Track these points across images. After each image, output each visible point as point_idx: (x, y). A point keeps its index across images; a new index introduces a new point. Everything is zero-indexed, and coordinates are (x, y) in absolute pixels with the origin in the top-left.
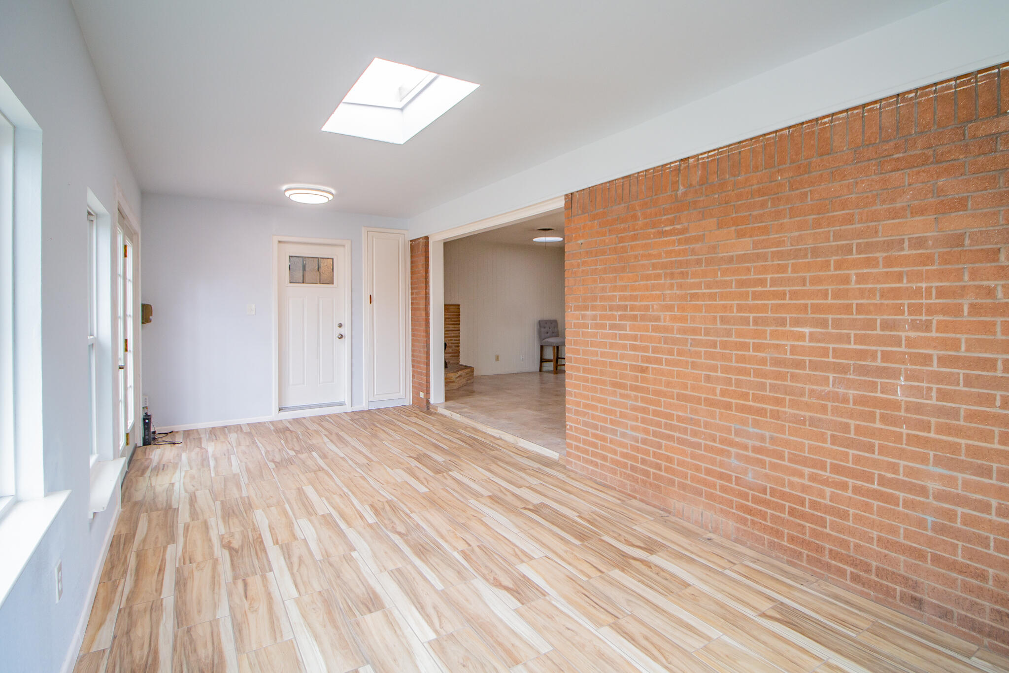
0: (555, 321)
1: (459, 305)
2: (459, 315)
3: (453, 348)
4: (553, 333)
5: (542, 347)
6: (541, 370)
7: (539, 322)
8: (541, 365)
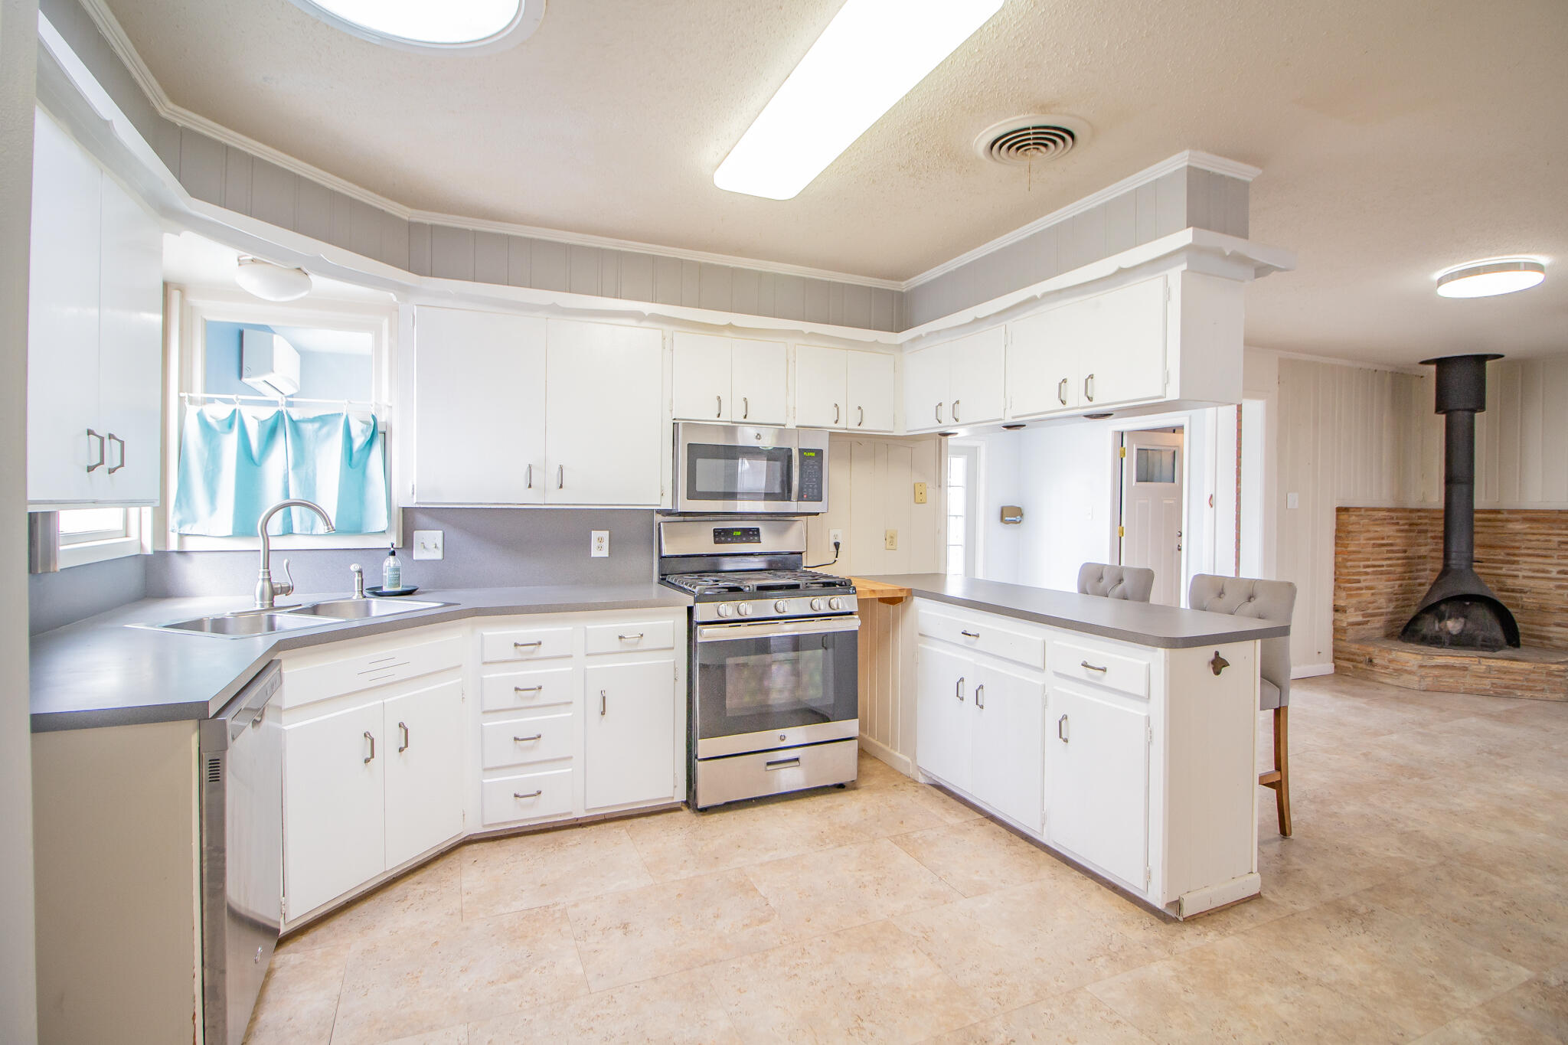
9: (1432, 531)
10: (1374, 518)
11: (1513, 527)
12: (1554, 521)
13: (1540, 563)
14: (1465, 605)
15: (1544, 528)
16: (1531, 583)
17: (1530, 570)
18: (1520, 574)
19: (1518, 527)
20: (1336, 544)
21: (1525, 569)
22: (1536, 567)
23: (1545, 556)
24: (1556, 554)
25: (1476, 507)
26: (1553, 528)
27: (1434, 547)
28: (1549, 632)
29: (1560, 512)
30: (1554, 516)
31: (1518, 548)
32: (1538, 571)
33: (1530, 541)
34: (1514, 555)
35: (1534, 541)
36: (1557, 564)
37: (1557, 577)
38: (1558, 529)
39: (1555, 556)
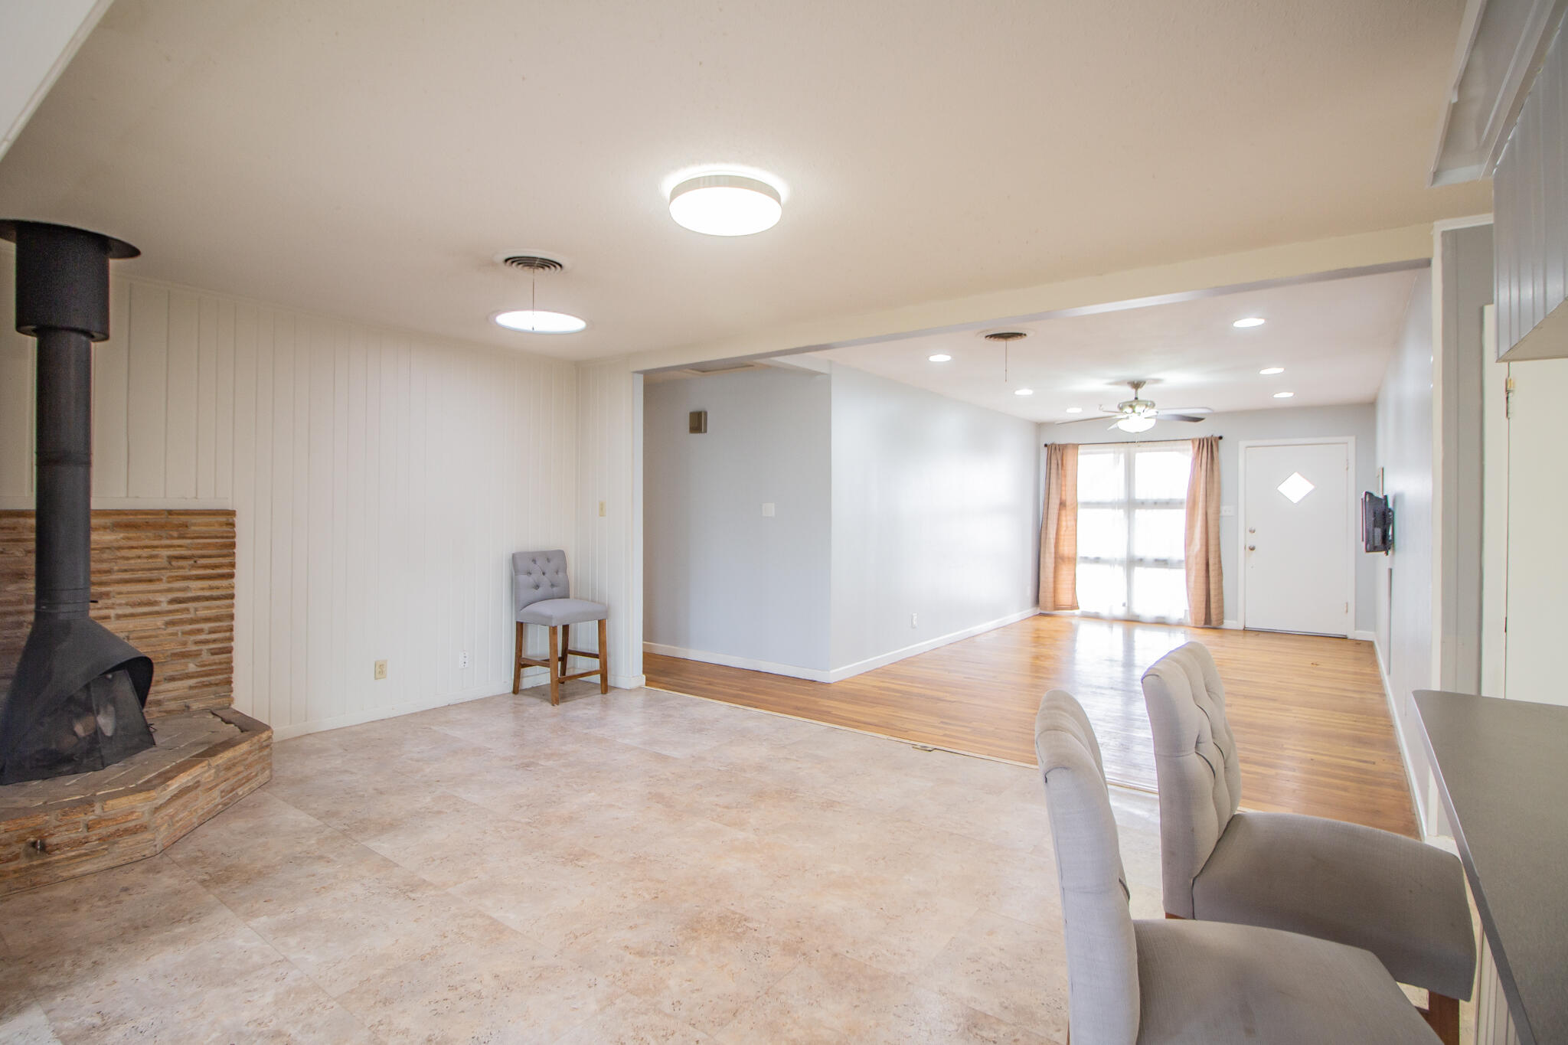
0: (561, 555)
1: (232, 513)
2: (233, 545)
3: (206, 657)
4: (553, 586)
5: (520, 627)
6: (516, 690)
7: (514, 556)
8: (518, 677)
12: (162, 527)
13: (142, 592)
15: (148, 538)
16: (129, 624)
17: (127, 604)
18: (112, 613)
21: (119, 604)
22: (136, 598)
23: (150, 581)
24: (167, 574)
25: (92, 506)
26: (161, 538)
28: (158, 692)
29: (170, 512)
30: (162, 519)
31: (109, 572)
32: (141, 604)
33: (128, 559)
35: (132, 558)
36: (170, 590)
37: (167, 609)
38: (167, 538)
39: (164, 579)
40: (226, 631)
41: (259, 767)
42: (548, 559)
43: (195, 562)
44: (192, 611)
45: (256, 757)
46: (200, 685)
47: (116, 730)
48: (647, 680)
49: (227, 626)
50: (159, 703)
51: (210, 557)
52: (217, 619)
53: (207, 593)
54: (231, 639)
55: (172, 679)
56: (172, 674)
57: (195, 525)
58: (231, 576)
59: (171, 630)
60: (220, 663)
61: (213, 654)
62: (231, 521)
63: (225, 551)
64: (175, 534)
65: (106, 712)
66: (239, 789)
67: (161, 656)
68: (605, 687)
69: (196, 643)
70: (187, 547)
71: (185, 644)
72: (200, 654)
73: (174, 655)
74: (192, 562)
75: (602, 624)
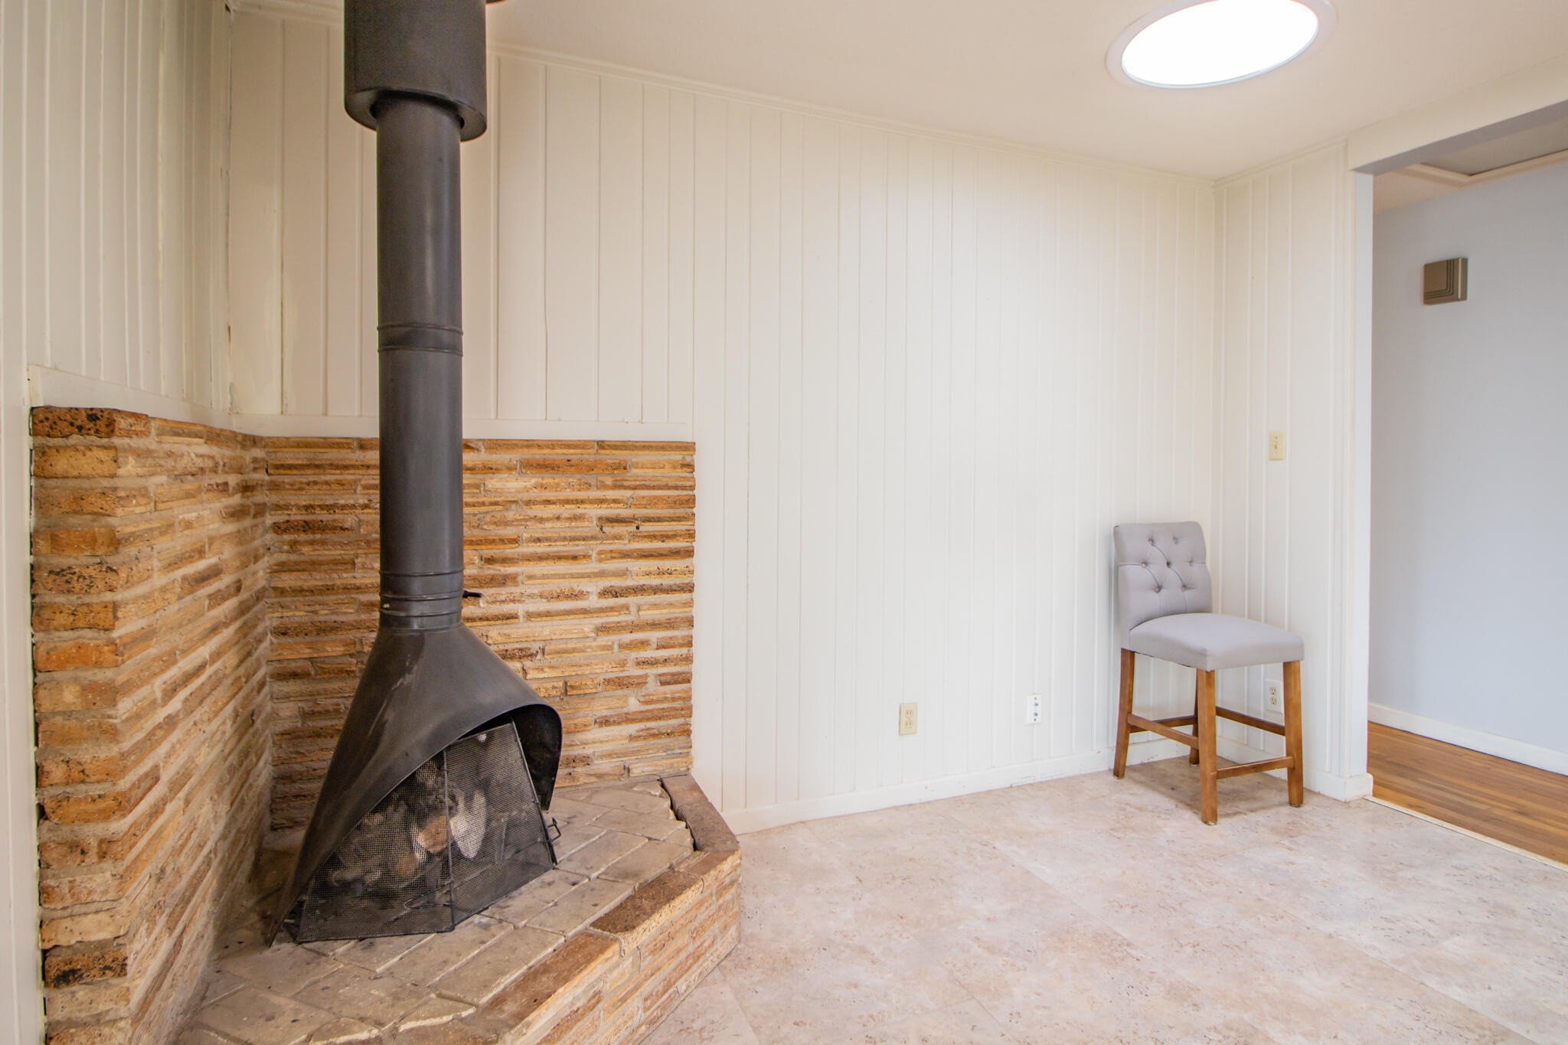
0: (1195, 531)
1: (691, 448)
2: (691, 501)
3: (653, 688)
4: (1185, 587)
5: (1128, 658)
6: (1119, 771)
7: (1117, 532)
8: (1122, 747)
9: (278, 507)
10: (181, 464)
11: (499, 485)
12: (591, 468)
13: (563, 576)
14: (478, 743)
15: (570, 486)
16: (544, 629)
17: (541, 596)
18: (520, 609)
19: (512, 485)
20: (38, 611)
21: (530, 596)
22: (554, 586)
23: (574, 558)
24: (594, 548)
25: (468, 433)
26: (588, 486)
27: (284, 557)
28: (585, 743)
29: (601, 445)
30: (589, 456)
31: (515, 541)
32: (558, 597)
33: (541, 520)
34: (505, 561)
35: (548, 520)
36: (601, 574)
37: (598, 606)
38: (598, 488)
39: (594, 555)
40: (681, 646)
41: (716, 927)
42: (1174, 538)
43: (638, 528)
44: (633, 609)
45: (714, 907)
46: (644, 733)
47: (487, 839)
48: (1375, 783)
49: (684, 638)
50: (586, 760)
51: (659, 520)
52: (670, 624)
53: (655, 581)
54: (688, 659)
55: (605, 722)
56: (605, 713)
57: (636, 466)
58: (689, 553)
59: (604, 639)
60: (674, 699)
61: (663, 683)
62: (688, 459)
63: (680, 511)
64: (609, 481)
65: (469, 808)
66: (678, 984)
67: (589, 682)
68: (1297, 791)
69: (641, 663)
70: (627, 504)
71: (623, 664)
72: (646, 683)
73: (608, 681)
74: (632, 528)
75: (1290, 670)
